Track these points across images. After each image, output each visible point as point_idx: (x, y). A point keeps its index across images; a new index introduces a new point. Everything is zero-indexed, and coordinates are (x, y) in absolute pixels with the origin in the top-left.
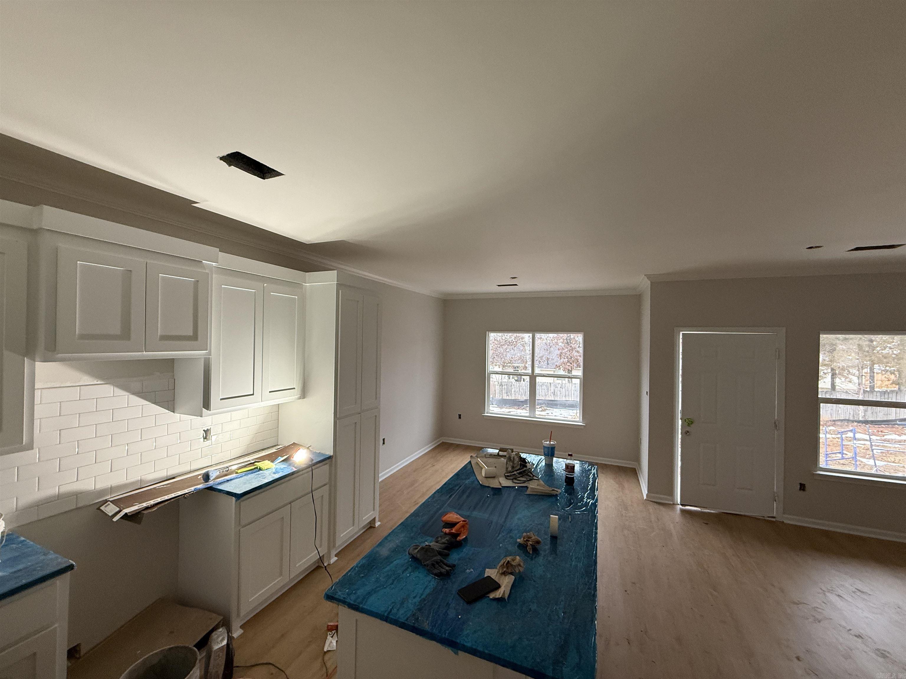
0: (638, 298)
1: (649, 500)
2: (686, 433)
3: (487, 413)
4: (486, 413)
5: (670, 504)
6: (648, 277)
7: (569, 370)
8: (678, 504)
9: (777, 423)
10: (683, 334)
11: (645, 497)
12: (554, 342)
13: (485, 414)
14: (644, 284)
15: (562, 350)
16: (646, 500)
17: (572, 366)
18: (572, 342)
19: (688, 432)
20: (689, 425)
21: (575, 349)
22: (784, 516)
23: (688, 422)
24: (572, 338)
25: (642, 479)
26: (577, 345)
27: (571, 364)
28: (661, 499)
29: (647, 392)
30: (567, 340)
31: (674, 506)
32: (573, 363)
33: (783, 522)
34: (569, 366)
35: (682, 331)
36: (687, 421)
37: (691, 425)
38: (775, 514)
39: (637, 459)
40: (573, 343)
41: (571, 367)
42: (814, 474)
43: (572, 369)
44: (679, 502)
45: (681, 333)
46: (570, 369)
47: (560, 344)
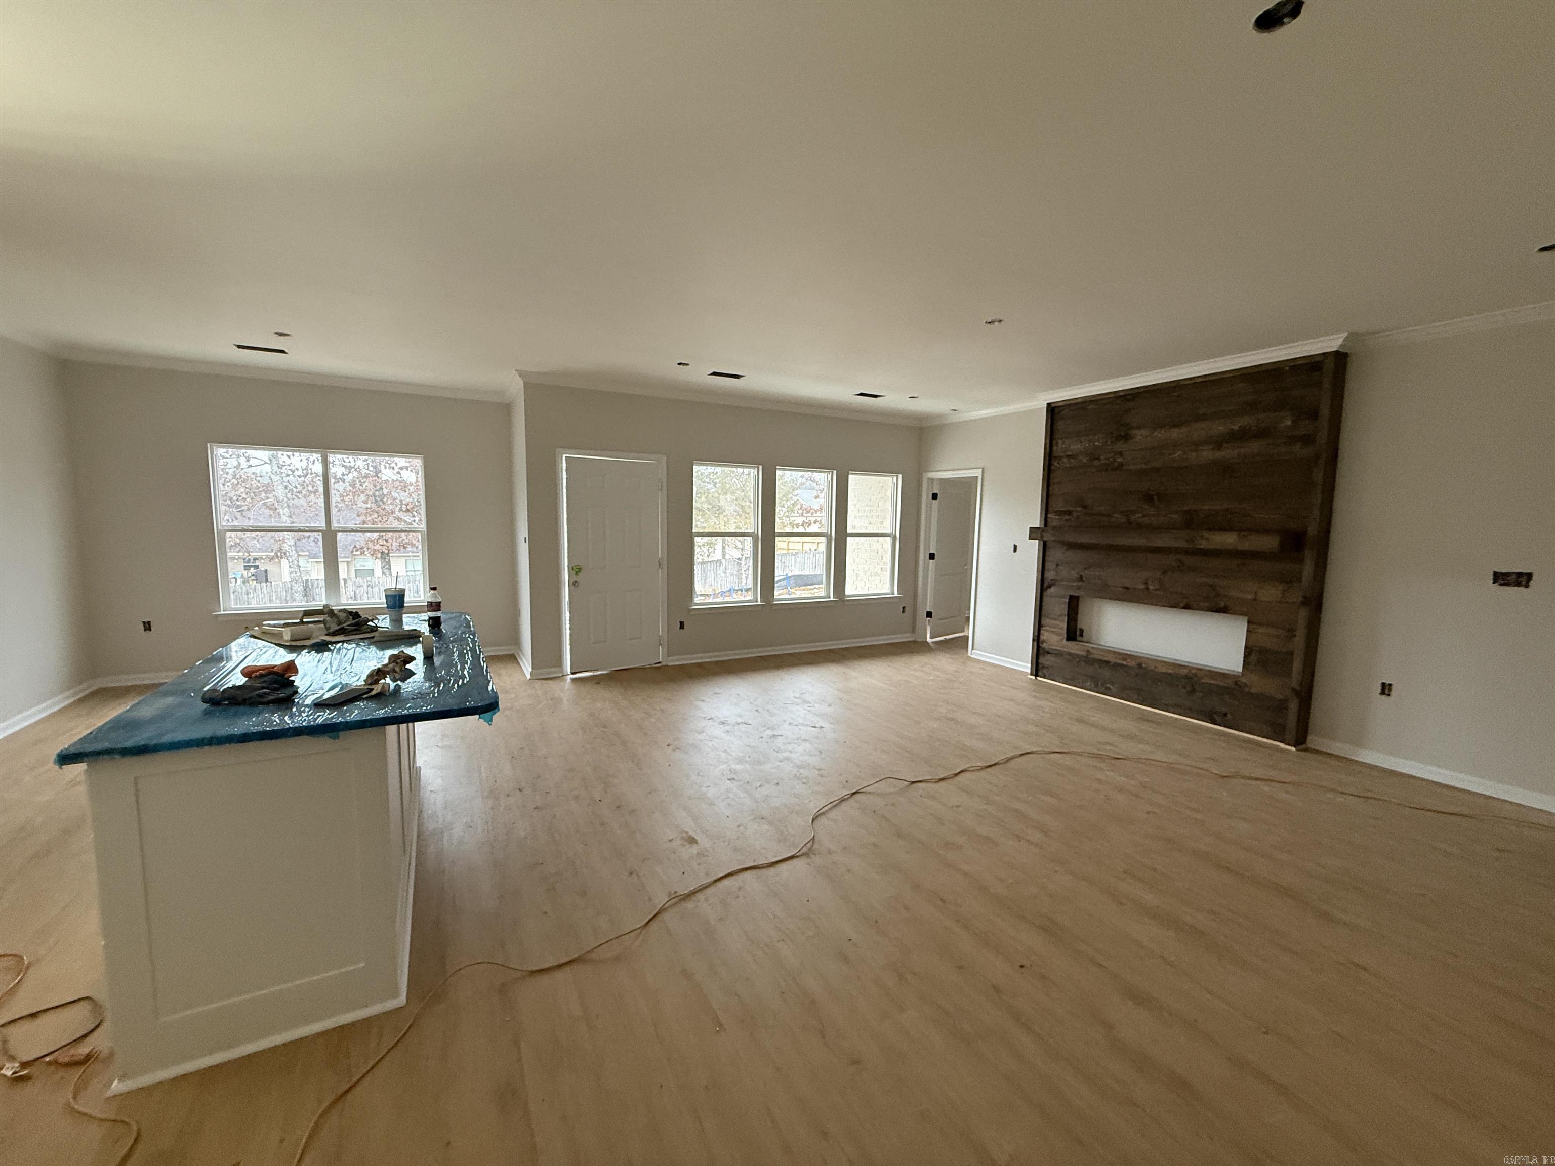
0: (507, 408)
1: (535, 677)
2: (574, 584)
3: (224, 611)
4: (222, 609)
5: (559, 677)
6: (521, 374)
7: (382, 553)
8: (568, 675)
9: (661, 562)
10: (566, 457)
11: (529, 677)
12: (347, 499)
13: (220, 612)
14: (515, 387)
15: (366, 516)
16: (530, 679)
17: (389, 544)
18: (385, 500)
19: (576, 582)
20: (577, 573)
21: (394, 515)
22: (670, 658)
23: (576, 570)
24: (385, 493)
25: (525, 661)
26: (397, 506)
27: (387, 541)
28: (548, 673)
29: (525, 539)
30: (375, 496)
31: (565, 677)
32: (390, 541)
33: (667, 665)
34: (383, 545)
35: (566, 454)
36: (575, 568)
37: (579, 574)
38: (660, 660)
39: (516, 640)
40: (389, 502)
41: (388, 547)
42: (690, 609)
43: (389, 551)
44: (569, 672)
45: (564, 456)
46: (386, 551)
47: (361, 504)
